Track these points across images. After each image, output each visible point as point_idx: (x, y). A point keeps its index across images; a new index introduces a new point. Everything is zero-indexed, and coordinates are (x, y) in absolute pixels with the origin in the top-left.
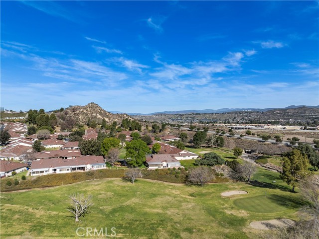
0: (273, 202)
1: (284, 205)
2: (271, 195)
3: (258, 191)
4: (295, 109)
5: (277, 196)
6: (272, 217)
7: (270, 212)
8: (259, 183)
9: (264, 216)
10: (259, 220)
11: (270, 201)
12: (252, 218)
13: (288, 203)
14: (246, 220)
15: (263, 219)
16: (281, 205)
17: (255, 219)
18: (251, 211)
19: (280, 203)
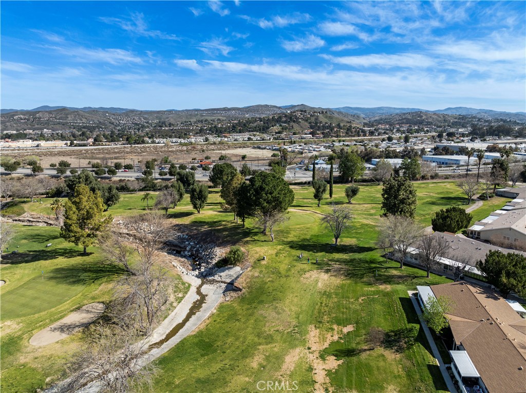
0: (58, 283)
1: (78, 281)
2: (52, 272)
3: (25, 271)
4: (50, 112)
5: (62, 269)
6: (65, 310)
7: (60, 302)
8: (21, 255)
9: (52, 315)
10: (44, 326)
11: (52, 283)
12: (31, 328)
13: (83, 275)
14: (20, 338)
15: (52, 321)
16: (74, 283)
17: (37, 328)
18: (24, 315)
19: (71, 280)
